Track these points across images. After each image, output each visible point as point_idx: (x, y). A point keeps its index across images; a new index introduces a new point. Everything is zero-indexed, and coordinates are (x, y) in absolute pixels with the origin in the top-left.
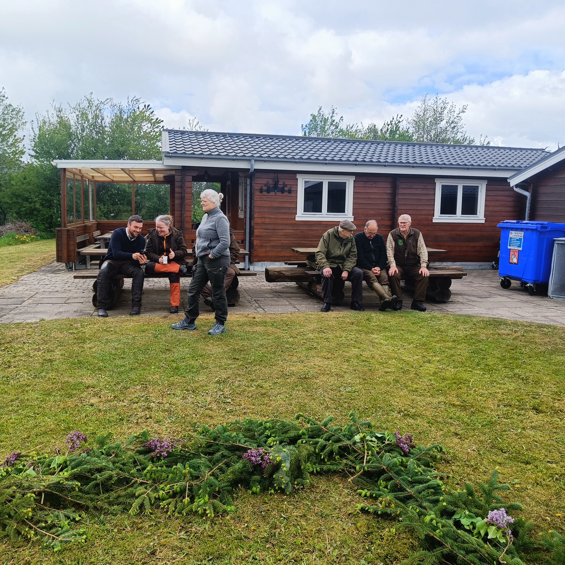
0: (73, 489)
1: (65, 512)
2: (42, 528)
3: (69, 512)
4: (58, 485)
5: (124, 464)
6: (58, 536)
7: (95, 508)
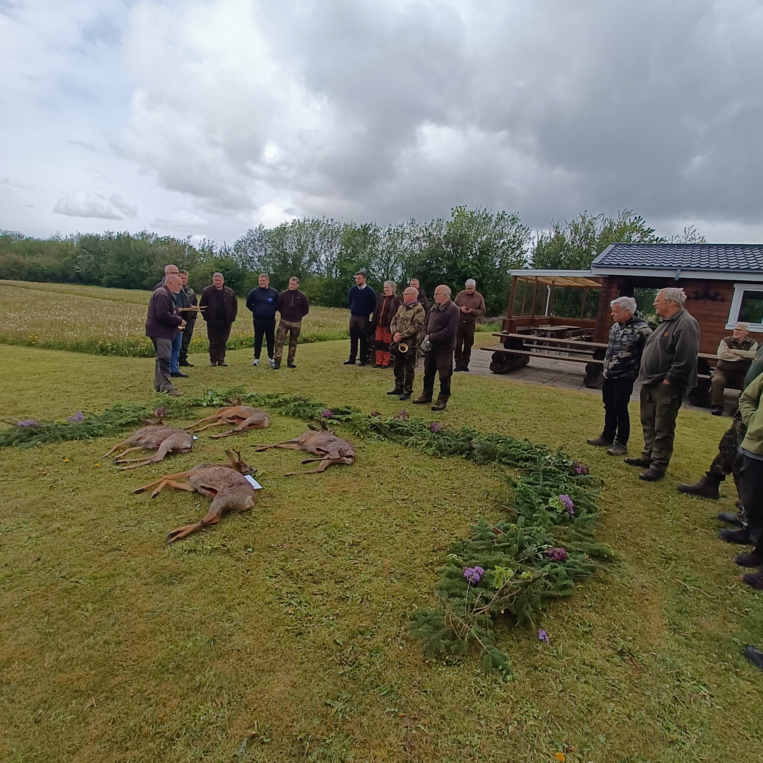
0: (386, 428)
4: (381, 425)
5: (415, 429)
7: (391, 438)
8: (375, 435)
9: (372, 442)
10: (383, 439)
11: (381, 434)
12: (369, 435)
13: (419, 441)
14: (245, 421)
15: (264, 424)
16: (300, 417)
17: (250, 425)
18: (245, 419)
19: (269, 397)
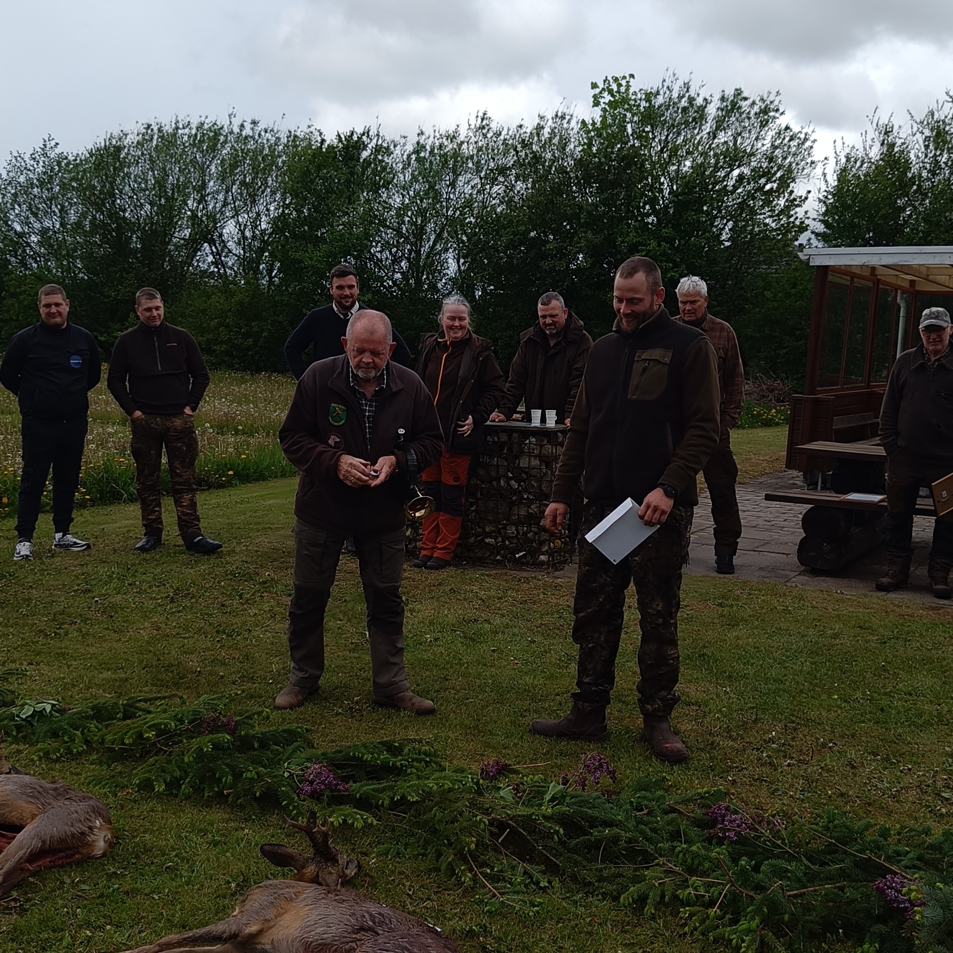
0: (550, 836)
1: (528, 867)
2: (485, 875)
3: (535, 870)
4: (528, 822)
5: (654, 830)
6: (502, 894)
7: (574, 878)
8: (513, 868)
9: (508, 899)
10: (546, 880)
11: (531, 861)
12: (492, 869)
13: (684, 884)
14: (20, 836)
15: (90, 845)
16: (221, 799)
17: (34, 856)
18: (19, 829)
19: (101, 714)
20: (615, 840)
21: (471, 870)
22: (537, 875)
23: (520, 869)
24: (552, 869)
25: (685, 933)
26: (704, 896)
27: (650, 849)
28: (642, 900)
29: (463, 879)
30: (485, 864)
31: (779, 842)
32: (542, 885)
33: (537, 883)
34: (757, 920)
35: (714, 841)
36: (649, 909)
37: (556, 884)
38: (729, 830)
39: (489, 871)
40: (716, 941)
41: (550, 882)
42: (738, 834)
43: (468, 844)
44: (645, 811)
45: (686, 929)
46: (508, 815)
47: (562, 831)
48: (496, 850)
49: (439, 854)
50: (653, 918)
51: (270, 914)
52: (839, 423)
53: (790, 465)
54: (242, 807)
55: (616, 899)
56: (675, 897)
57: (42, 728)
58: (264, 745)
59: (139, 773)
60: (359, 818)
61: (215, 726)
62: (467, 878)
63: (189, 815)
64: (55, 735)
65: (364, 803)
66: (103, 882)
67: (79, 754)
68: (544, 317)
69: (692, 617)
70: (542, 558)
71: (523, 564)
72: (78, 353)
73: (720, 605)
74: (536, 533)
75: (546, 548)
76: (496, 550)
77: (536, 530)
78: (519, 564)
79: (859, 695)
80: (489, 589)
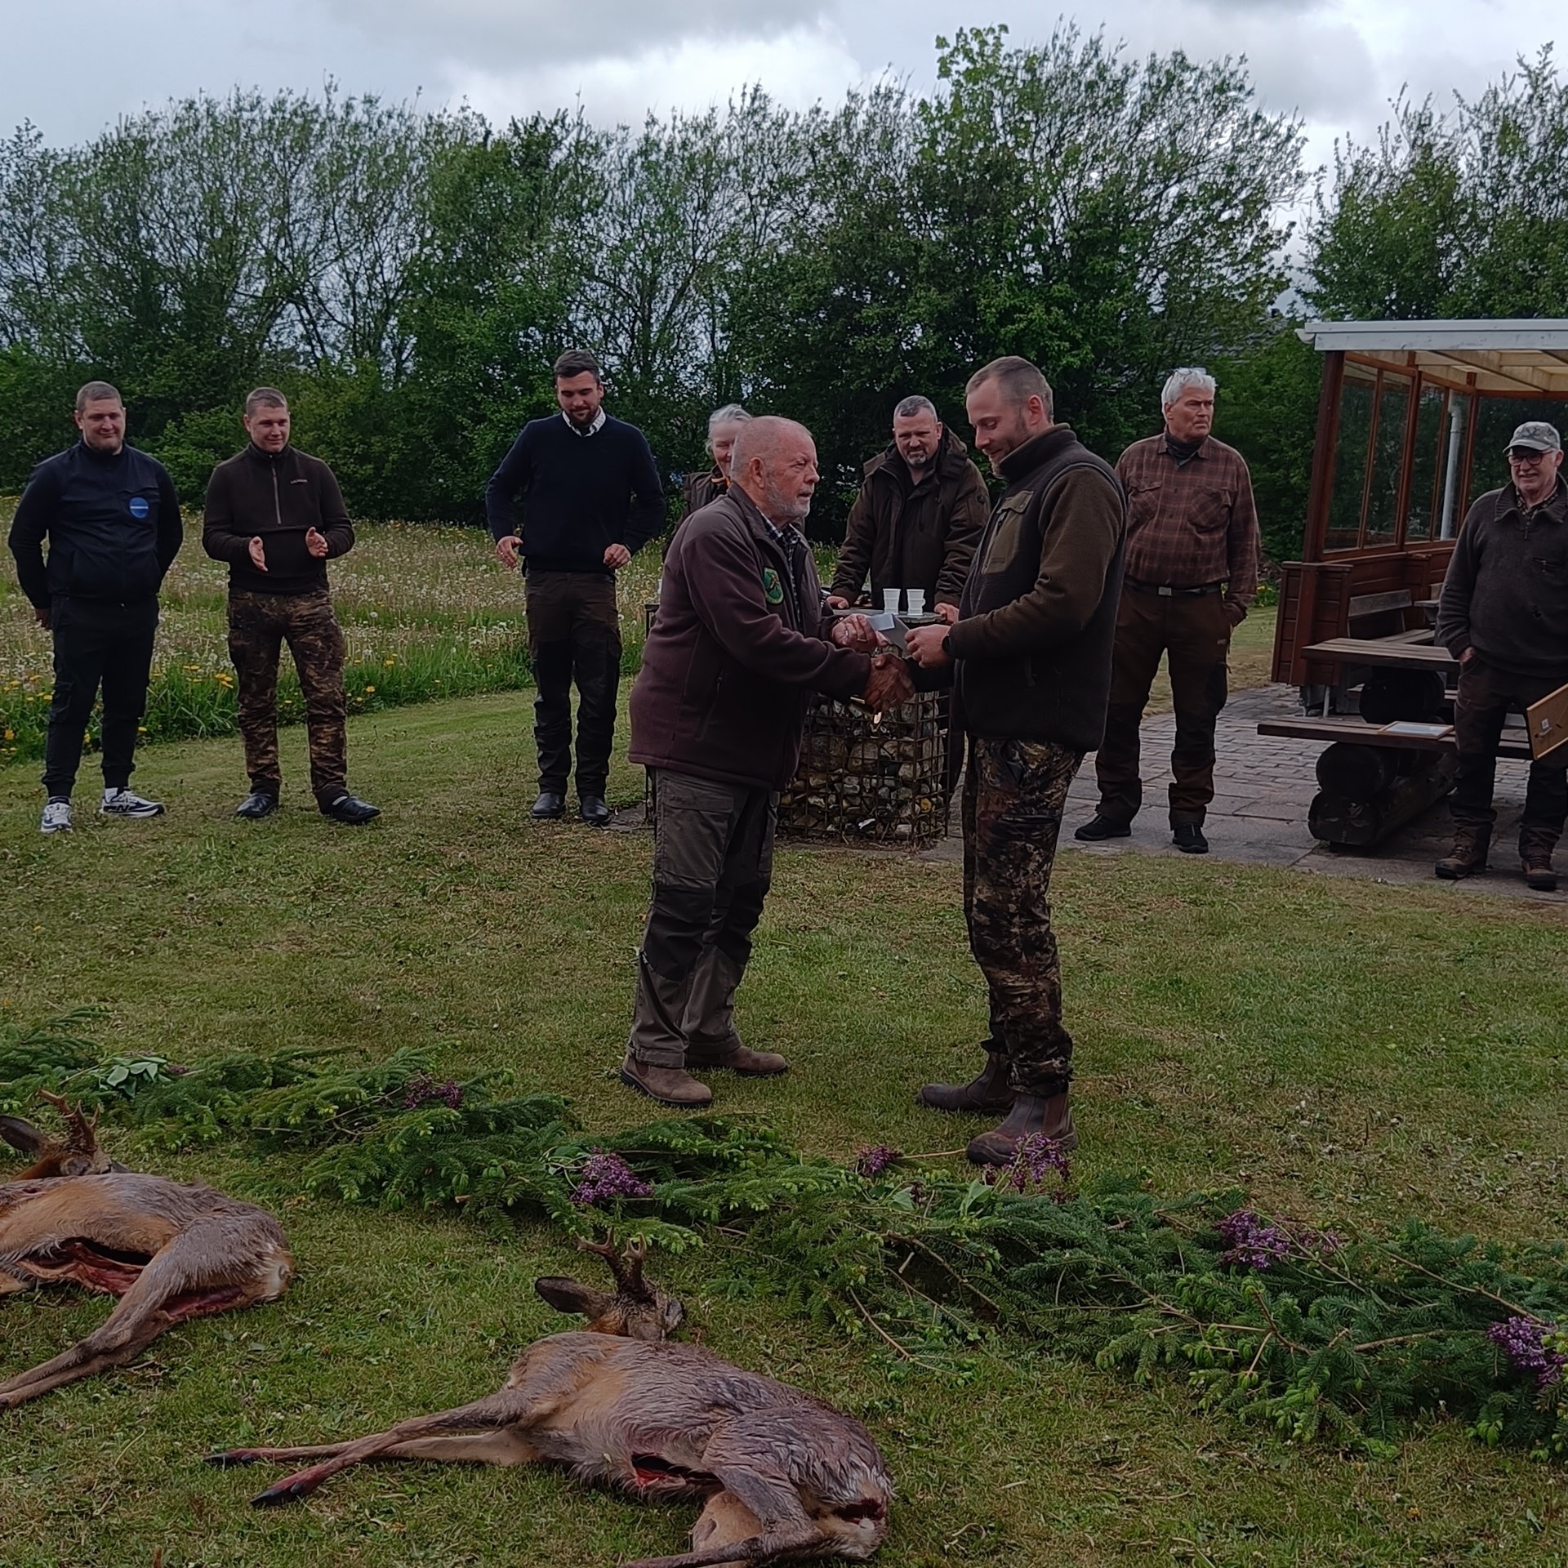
0: (979, 1262)
1: (949, 1311)
2: (882, 1323)
3: (957, 1314)
4: (945, 1241)
5: (1138, 1253)
6: (911, 1352)
7: (1022, 1328)
8: (925, 1312)
9: (921, 1360)
10: (976, 1330)
11: (951, 1302)
12: (893, 1313)
13: (1193, 1335)
14: (149, 1269)
15: (257, 1282)
16: (451, 1207)
17: (173, 1301)
18: (144, 1258)
19: (235, 1078)
20: (1081, 1269)
21: (860, 1315)
22: (962, 1324)
23: (936, 1314)
24: (985, 1313)
25: (1202, 1409)
26: (1226, 1353)
27: (1135, 1281)
28: (1130, 1361)
29: (848, 1330)
30: (877, 1308)
31: (1334, 1270)
32: (971, 1337)
33: (964, 1335)
34: (1315, 1388)
35: (1233, 1269)
36: (1142, 1373)
37: (992, 1336)
38: (1256, 1252)
39: (888, 1317)
40: (1249, 1420)
41: (982, 1334)
42: (1272, 1257)
43: (855, 1276)
44: (1122, 1224)
45: (1202, 1403)
46: (912, 1231)
47: (998, 1256)
48: (894, 1283)
49: (807, 1293)
50: (1149, 1385)
51: (568, 1383)
52: (1358, 608)
53: (1278, 676)
54: (485, 1223)
55: (1088, 1358)
56: (1181, 1355)
57: (145, 1101)
58: (503, 1125)
59: (315, 1171)
60: (679, 1238)
61: (428, 1097)
62: (855, 1328)
63: (403, 1235)
64: (169, 1112)
65: (676, 1214)
66: (285, 1340)
67: (211, 1141)
68: (907, 435)
69: (1152, 922)
70: (903, 828)
71: (870, 838)
72: (143, 493)
73: (1194, 902)
74: (892, 789)
75: (909, 812)
76: (826, 816)
77: (892, 783)
78: (864, 838)
79: (1428, 1042)
80: (822, 879)
